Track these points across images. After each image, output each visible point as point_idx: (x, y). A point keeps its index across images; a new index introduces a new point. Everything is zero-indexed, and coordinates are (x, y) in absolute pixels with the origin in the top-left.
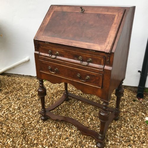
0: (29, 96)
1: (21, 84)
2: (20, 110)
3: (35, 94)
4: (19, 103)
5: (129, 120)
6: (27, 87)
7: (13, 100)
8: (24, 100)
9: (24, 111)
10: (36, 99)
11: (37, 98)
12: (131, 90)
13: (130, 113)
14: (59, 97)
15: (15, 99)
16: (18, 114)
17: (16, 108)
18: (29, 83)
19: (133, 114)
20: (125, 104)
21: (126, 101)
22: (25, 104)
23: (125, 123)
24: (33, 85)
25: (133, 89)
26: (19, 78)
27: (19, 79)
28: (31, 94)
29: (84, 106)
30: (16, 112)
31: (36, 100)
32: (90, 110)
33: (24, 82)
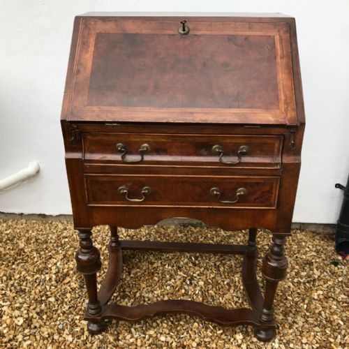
0: (50, 279)
1: (19, 242)
2: (32, 326)
3: (65, 271)
4: (25, 305)
5: (342, 323)
6: (37, 250)
7: (5, 294)
8: (37, 291)
9: (46, 331)
10: (74, 285)
11: (74, 282)
12: (318, 234)
13: (339, 302)
14: (136, 273)
15: (8, 293)
16: (29, 342)
17: (20, 324)
18: (40, 237)
19: (346, 302)
20: (316, 277)
21: (316, 267)
22: (43, 305)
23: (336, 334)
24: (53, 241)
25: (321, 230)
26: (10, 223)
27: (9, 227)
28: (54, 271)
29: (213, 294)
30: (20, 337)
31: (73, 289)
32: (232, 303)
33: (27, 235)
